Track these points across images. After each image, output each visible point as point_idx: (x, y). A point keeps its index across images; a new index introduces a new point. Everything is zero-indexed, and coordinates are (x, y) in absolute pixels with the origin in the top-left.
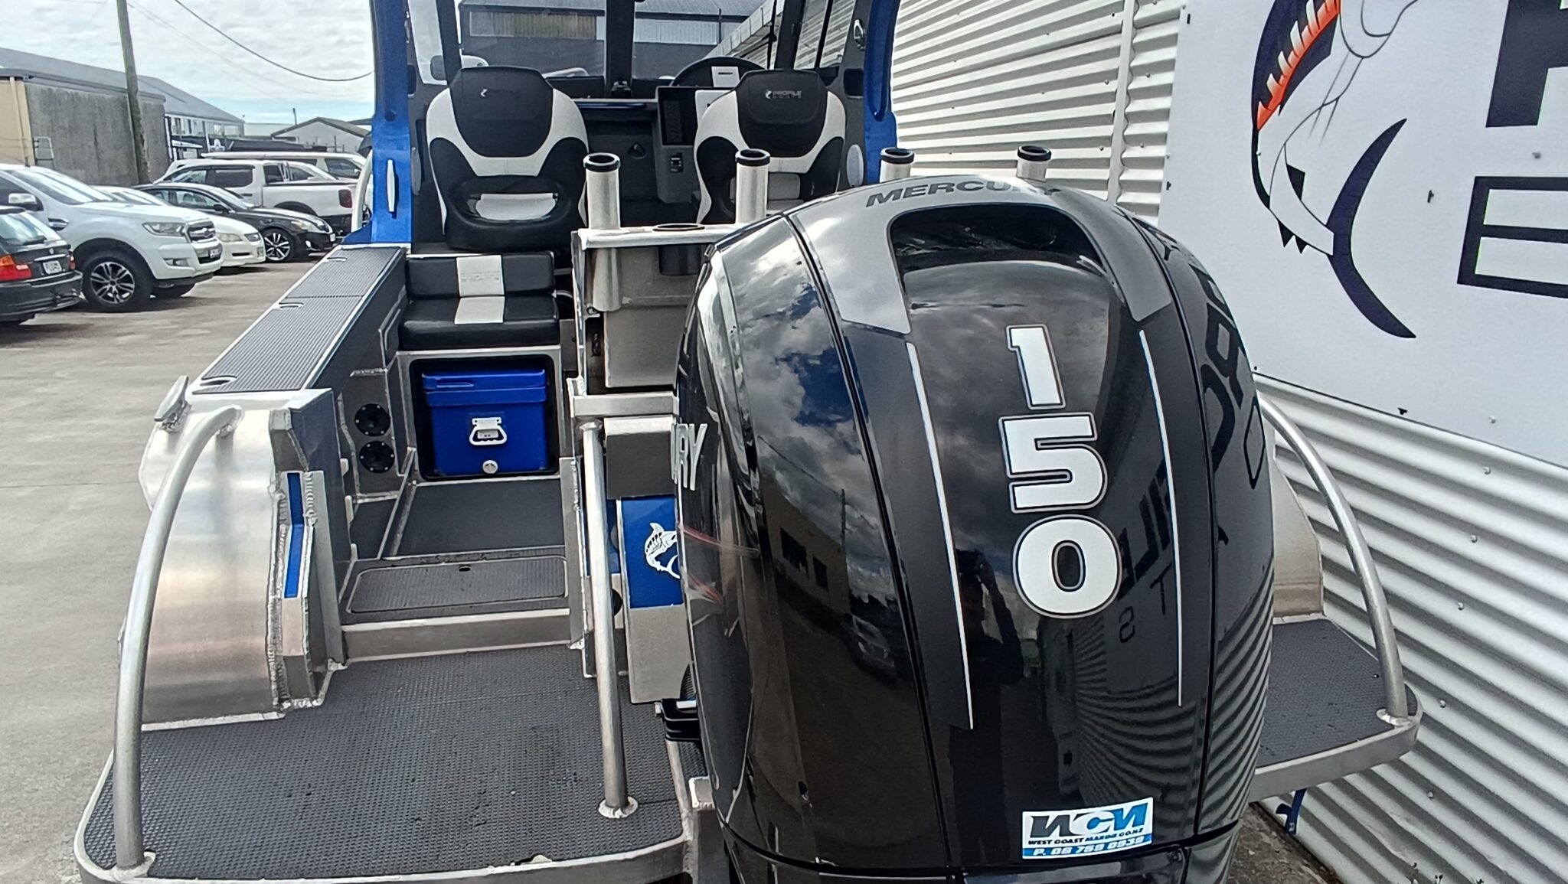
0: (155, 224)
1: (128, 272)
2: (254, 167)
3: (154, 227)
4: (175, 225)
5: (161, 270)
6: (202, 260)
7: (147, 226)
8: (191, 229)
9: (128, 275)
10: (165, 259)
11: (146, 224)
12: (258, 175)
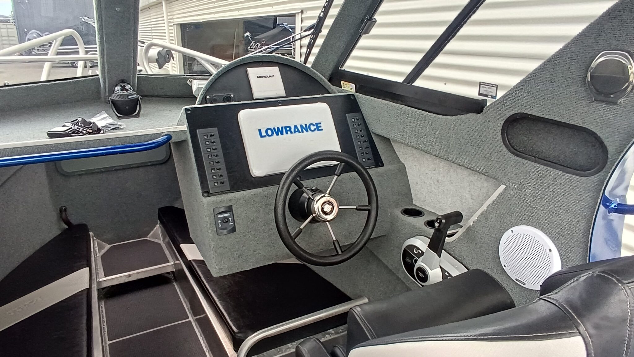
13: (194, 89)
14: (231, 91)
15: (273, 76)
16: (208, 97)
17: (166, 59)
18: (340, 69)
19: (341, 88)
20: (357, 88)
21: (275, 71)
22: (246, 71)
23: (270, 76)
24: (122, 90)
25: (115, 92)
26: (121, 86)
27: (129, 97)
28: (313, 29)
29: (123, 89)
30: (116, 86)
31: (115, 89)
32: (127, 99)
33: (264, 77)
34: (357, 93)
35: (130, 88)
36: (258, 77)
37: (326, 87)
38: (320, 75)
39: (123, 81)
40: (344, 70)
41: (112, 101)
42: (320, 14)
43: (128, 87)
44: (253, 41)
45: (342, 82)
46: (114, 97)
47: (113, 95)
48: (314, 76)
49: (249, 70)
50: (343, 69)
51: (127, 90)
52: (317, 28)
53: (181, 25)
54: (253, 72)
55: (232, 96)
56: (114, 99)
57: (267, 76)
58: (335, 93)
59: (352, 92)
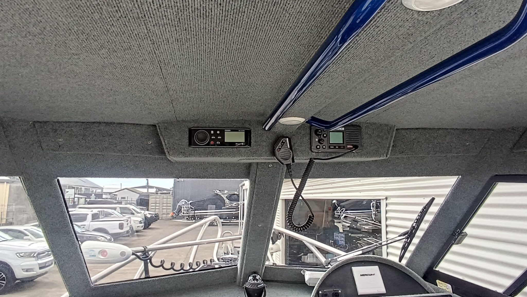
0: (22, 253)
1: (4, 276)
2: (88, 214)
3: (21, 254)
4: (32, 253)
5: (19, 274)
6: (40, 268)
7: (18, 254)
8: (39, 254)
9: (4, 277)
10: (23, 269)
11: (17, 253)
12: (89, 217)
13: (306, 279)
14: (339, 287)
15: (374, 274)
16: (320, 292)
17: (278, 236)
18: (434, 269)
19: (437, 286)
20: (453, 289)
21: (375, 269)
22: (351, 270)
23: (371, 275)
24: (253, 280)
25: (248, 281)
26: (253, 276)
27: (258, 286)
28: (407, 235)
29: (255, 279)
30: (249, 276)
31: (248, 278)
32: (257, 288)
33: (367, 275)
34: (454, 294)
35: (259, 278)
36: (361, 275)
37: (422, 285)
38: (416, 274)
39: (255, 273)
40: (438, 271)
41: (246, 288)
42: (413, 224)
43: (258, 277)
44: (338, 206)
45: (437, 281)
46: (247, 285)
47: (247, 283)
48: (410, 275)
49: (353, 268)
50: (437, 269)
51: (257, 280)
52: (410, 234)
53: (285, 200)
54: (357, 271)
55: (340, 291)
56: (247, 287)
57: (369, 275)
58: (433, 293)
59: (448, 292)
